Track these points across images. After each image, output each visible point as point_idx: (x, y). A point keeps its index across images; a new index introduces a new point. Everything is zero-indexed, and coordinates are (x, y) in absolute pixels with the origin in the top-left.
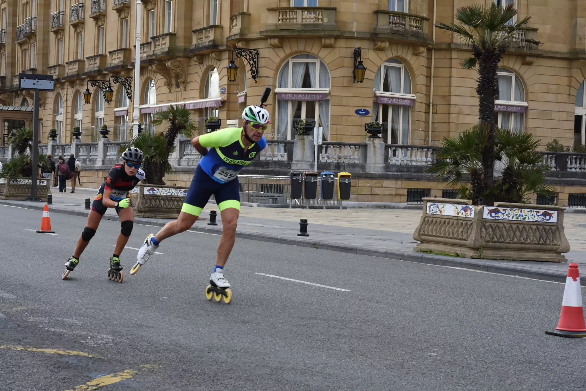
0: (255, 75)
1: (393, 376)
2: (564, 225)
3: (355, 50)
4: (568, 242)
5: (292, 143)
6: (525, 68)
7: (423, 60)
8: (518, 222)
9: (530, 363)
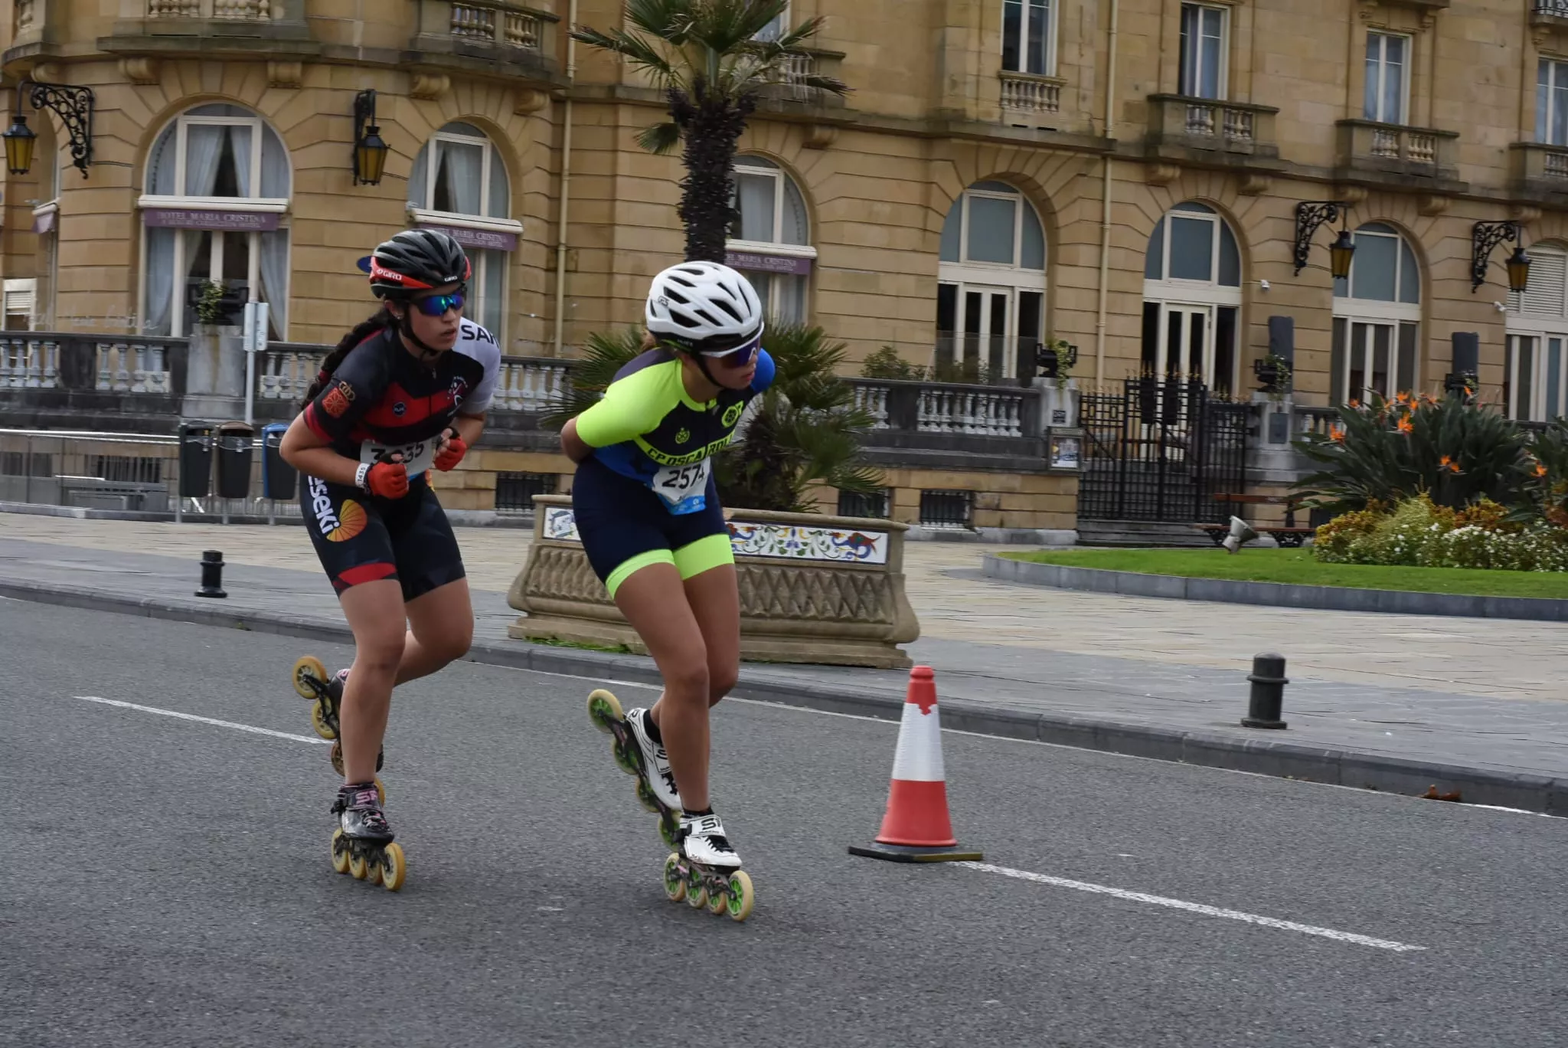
0: (83, 158)
1: (442, 968)
2: (905, 571)
3: (358, 98)
4: (914, 615)
5: (183, 346)
6: (810, 156)
7: (540, 129)
8: (784, 562)
9: (805, 931)
